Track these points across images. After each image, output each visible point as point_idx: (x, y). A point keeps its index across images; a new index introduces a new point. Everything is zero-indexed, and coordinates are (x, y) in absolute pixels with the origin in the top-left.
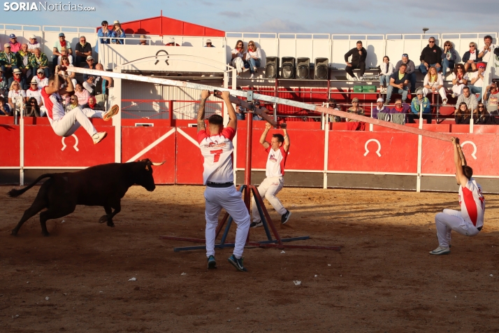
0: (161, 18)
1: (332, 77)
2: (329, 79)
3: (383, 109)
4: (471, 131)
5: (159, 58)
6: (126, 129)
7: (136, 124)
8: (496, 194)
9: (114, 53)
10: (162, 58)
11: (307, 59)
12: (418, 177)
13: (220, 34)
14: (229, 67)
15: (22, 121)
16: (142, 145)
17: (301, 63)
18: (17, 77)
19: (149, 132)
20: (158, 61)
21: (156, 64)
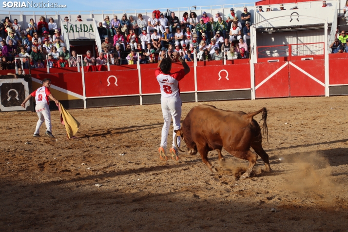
6: (257, 65)
9: (261, 17)
16: (268, 74)
19: (272, 66)
20: (292, 19)
21: (291, 21)
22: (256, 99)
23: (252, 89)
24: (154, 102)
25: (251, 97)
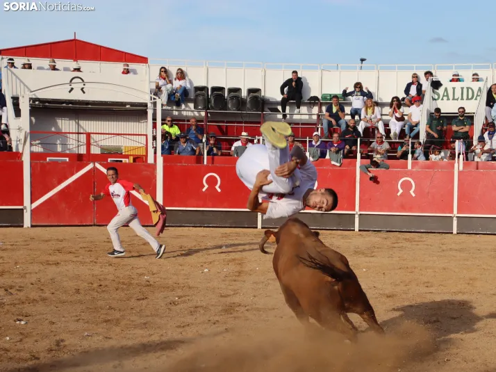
0: (75, 41)
1: (266, 109)
2: (263, 111)
3: (318, 143)
4: (410, 167)
5: (73, 86)
6: (37, 163)
7: (48, 159)
8: (435, 233)
9: (14, 77)
10: (77, 86)
11: (238, 90)
12: (357, 216)
13: (143, 60)
14: (153, 96)
16: (55, 183)
17: (232, 94)
20: (72, 89)
21: (70, 92)
22: (32, 226)
23: (25, 208)
25: (23, 222)
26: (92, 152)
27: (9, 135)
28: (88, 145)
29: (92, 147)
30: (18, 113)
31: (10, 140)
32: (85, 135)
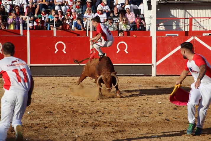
6: (160, 38)
7: (166, 35)
15: (91, 33)
16: (171, 49)
18: (89, 4)
19: (175, 40)
22: (157, 76)
23: (153, 65)
24: (44, 74)
25: (151, 73)
26: (193, 30)
27: (144, 21)
28: (191, 25)
29: (193, 27)
30: (150, 7)
31: (145, 24)
32: (189, 19)
